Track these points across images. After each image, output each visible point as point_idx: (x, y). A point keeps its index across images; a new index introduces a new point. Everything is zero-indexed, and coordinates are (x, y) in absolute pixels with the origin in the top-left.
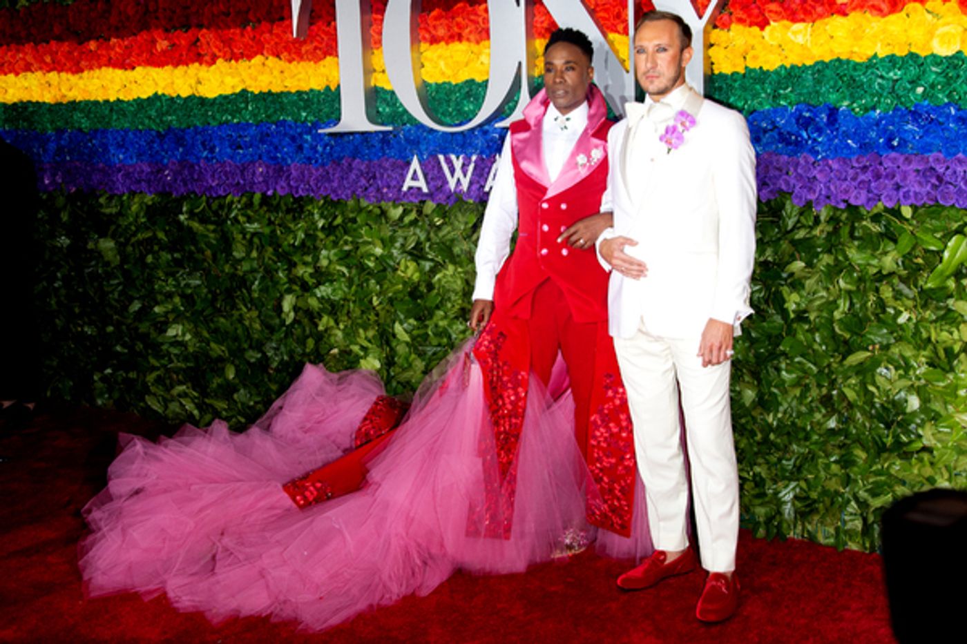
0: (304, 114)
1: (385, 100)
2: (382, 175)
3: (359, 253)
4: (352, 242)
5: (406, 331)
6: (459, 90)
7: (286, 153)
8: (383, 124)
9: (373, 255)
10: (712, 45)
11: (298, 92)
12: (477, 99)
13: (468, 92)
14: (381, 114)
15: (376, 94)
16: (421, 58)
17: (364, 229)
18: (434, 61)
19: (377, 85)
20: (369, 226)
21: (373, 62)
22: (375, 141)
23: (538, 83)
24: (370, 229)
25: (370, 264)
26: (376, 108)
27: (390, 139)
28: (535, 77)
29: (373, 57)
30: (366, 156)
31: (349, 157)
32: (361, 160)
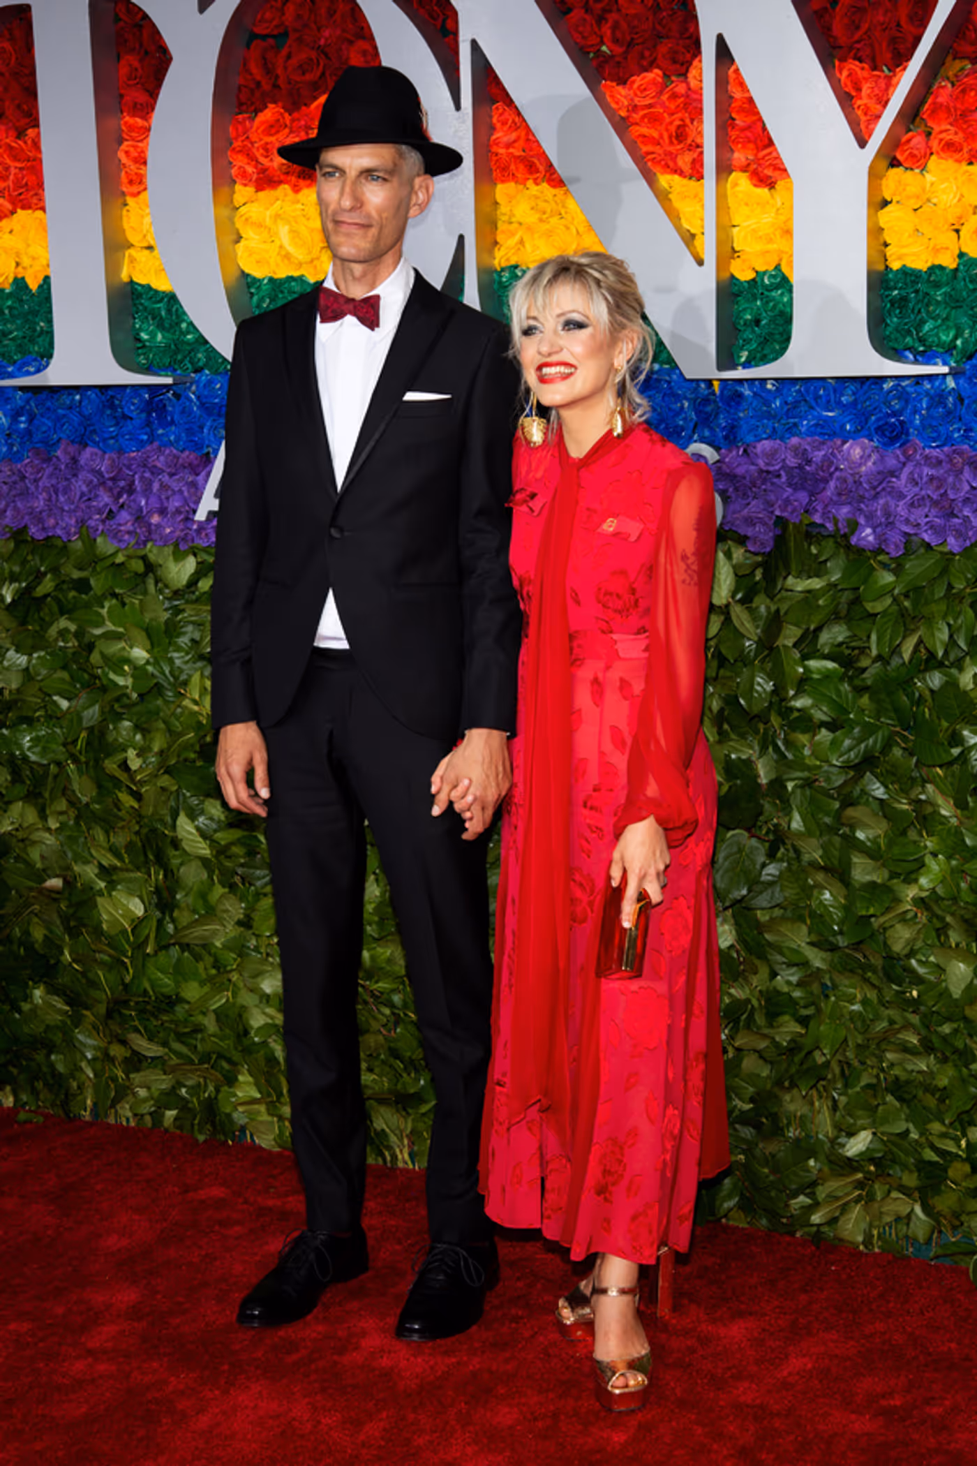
1: (155, 315)
2: (148, 485)
3: (95, 658)
4: (76, 635)
5: (203, 834)
8: (148, 370)
9: (128, 661)
10: (885, 203)
14: (144, 346)
15: (133, 299)
16: (236, 219)
17: (107, 604)
18: (266, 227)
19: (135, 279)
20: (117, 599)
21: (126, 226)
22: (132, 408)
23: (500, 282)
24: (119, 605)
25: (121, 681)
26: (134, 333)
27: (167, 403)
28: (496, 270)
29: (124, 212)
30: (112, 442)
31: (73, 442)
32: (100, 448)
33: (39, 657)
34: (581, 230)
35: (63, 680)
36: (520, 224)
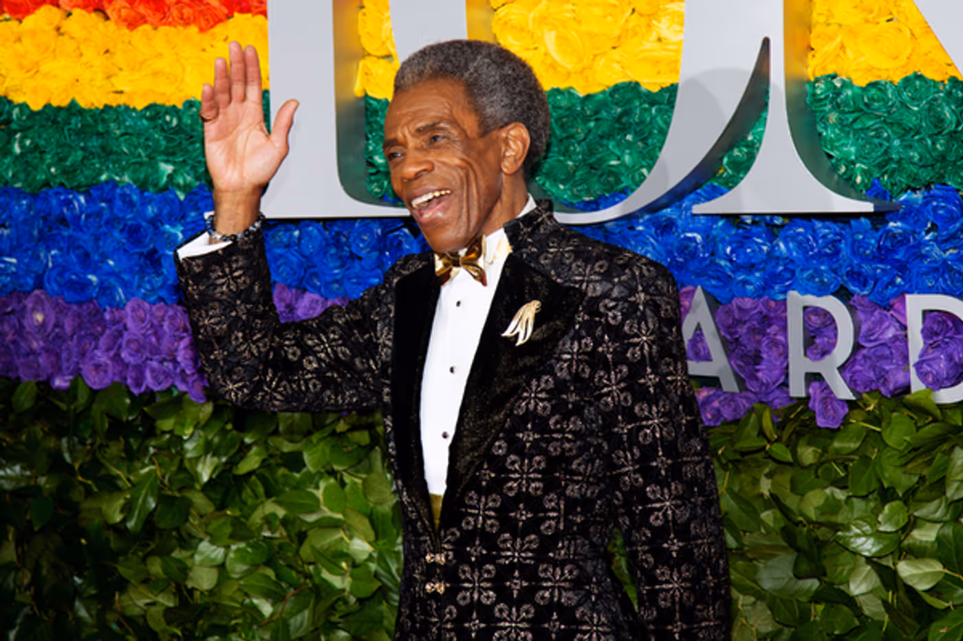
0: (168, 168)
3: (305, 551)
4: (285, 522)
6: (597, 112)
7: (111, 273)
8: (381, 200)
9: (345, 556)
11: (147, 108)
12: (643, 137)
13: (619, 119)
14: (378, 172)
15: (367, 116)
16: (493, 24)
17: (322, 485)
18: (529, 32)
19: (370, 94)
20: (336, 478)
21: (361, 32)
22: (361, 245)
23: (814, 95)
24: (338, 486)
25: (337, 582)
26: (366, 156)
27: (403, 239)
28: (808, 81)
29: (360, 15)
30: (336, 286)
31: (289, 286)
32: (321, 295)
33: (238, 550)
34: (917, 32)
35: (269, 577)
36: (840, 25)
